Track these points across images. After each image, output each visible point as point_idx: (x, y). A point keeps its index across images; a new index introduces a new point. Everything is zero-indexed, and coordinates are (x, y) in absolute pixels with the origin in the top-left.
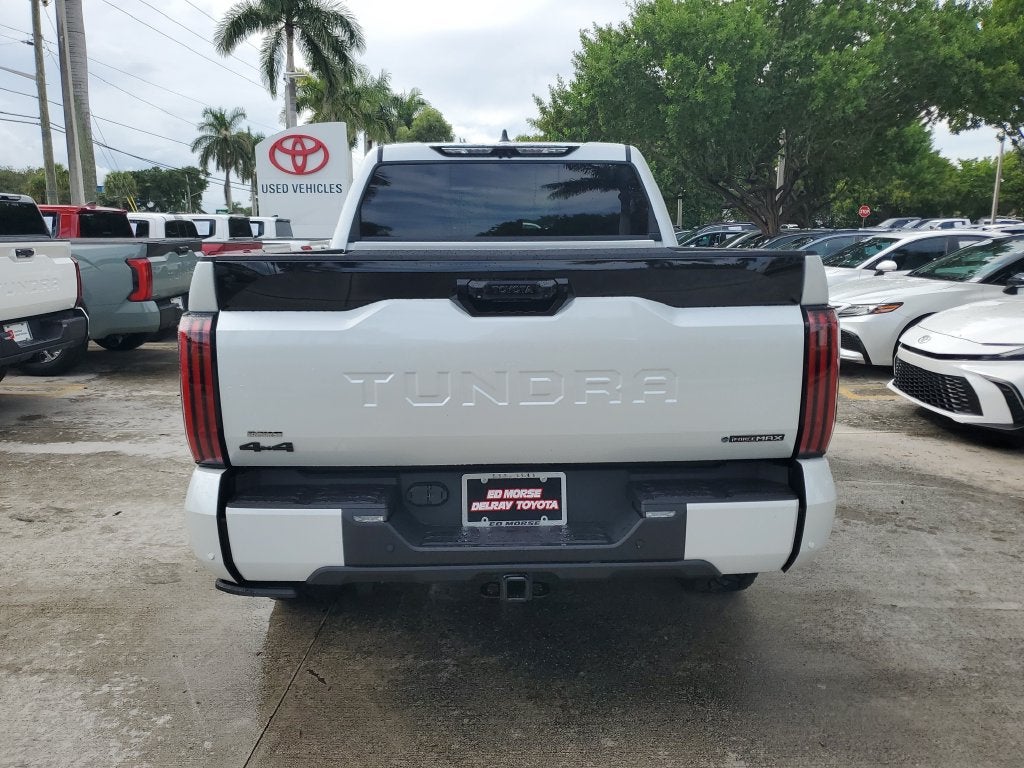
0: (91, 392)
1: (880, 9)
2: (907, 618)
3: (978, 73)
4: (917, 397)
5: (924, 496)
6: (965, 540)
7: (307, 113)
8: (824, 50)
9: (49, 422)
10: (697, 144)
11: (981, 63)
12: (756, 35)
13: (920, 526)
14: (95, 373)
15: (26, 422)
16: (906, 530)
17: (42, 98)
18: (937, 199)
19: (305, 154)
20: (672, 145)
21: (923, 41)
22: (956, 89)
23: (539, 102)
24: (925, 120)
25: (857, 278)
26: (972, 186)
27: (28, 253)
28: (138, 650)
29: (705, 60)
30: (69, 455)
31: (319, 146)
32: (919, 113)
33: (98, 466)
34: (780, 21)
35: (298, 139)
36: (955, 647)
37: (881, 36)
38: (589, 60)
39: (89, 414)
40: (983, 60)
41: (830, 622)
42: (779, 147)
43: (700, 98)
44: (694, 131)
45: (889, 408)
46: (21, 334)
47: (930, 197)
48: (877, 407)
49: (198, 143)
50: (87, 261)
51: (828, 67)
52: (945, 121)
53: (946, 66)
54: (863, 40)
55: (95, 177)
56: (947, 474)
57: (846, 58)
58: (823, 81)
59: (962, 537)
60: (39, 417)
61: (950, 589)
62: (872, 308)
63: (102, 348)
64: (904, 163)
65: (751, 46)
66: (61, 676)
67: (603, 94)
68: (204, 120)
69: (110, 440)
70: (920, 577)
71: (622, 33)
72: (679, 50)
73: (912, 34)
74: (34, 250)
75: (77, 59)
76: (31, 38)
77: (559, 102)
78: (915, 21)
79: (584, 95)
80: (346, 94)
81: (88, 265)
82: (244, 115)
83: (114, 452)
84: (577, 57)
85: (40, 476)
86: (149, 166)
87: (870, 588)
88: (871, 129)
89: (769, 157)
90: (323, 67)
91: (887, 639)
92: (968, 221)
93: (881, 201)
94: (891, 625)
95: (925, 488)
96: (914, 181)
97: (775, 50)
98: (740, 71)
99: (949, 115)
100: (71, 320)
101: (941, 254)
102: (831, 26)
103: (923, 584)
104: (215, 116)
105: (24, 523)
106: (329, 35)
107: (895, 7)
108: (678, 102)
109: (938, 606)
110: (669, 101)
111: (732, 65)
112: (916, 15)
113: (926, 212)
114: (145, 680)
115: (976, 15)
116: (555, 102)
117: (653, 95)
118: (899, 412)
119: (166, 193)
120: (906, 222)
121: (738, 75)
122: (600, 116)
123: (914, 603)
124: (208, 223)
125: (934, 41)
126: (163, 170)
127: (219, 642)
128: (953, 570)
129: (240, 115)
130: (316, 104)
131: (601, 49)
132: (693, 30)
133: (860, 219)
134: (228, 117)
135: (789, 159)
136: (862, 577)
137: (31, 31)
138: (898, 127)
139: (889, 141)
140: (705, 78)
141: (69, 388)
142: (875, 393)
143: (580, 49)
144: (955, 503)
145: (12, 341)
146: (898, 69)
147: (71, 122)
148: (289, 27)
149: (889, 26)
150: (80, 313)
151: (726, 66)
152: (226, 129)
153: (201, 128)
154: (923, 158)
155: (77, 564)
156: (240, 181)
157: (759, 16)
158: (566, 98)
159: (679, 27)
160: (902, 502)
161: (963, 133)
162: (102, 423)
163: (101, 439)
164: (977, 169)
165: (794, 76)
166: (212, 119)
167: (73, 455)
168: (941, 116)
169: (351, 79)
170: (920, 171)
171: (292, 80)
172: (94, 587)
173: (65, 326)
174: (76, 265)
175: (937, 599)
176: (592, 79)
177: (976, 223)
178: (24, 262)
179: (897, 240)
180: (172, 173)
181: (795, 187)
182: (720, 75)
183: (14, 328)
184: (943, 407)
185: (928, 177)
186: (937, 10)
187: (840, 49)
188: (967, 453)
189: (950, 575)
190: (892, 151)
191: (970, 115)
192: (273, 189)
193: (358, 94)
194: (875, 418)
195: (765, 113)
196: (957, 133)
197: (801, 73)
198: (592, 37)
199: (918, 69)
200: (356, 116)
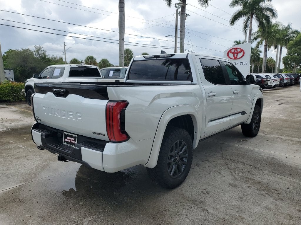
19: (237, 53)
31: (242, 51)
35: (236, 49)
68: (234, 44)
90: (262, 26)
104: (237, 42)
106: (265, 15)
134: (241, 42)
148: (252, 15)
200: (274, 39)
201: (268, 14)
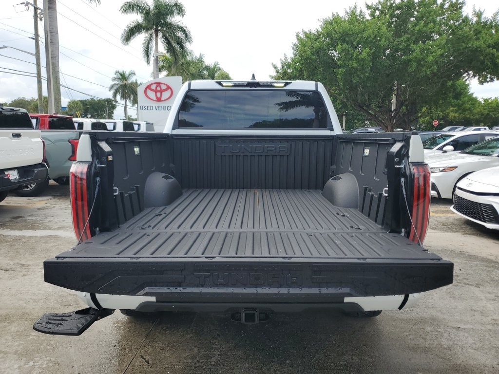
0: (49, 205)
1: (444, 23)
2: (466, 334)
3: (493, 54)
4: (466, 215)
5: (471, 267)
6: (495, 291)
7: (164, 73)
8: (416, 42)
9: (26, 220)
10: (353, 88)
11: (495, 50)
12: (382, 35)
13: (471, 283)
14: (52, 195)
15: (14, 220)
16: (463, 285)
17: (38, 64)
18: (472, 117)
19: (161, 91)
20: (340, 89)
21: (466, 38)
22: (483, 63)
23: (275, 67)
24: (467, 78)
25: (433, 154)
26: (489, 111)
27: (18, 136)
28: (52, 342)
29: (357, 47)
30: (32, 237)
31: (168, 88)
32: (463, 74)
33: (46, 242)
34: (394, 29)
35: (158, 84)
36: (493, 352)
37: (444, 36)
38: (300, 47)
39: (46, 216)
40: (496, 48)
41: (423, 335)
42: (394, 90)
43: (355, 65)
44: (351, 81)
45: (451, 220)
46: (14, 176)
47: (468, 116)
48: (445, 219)
49: (112, 87)
50: (49, 140)
51: (418, 50)
52: (477, 78)
53: (477, 51)
54: (435, 38)
55: (61, 102)
56: (484, 255)
57: (426, 46)
58: (415, 58)
59: (494, 289)
60: (21, 217)
61: (488, 319)
62: (441, 169)
63: (57, 184)
64: (456, 99)
65: (380, 41)
66: (9, 356)
67: (307, 63)
68: (115, 76)
69: (54, 229)
70: (472, 312)
71: (316, 34)
72: (344, 42)
73: (460, 35)
74: (22, 134)
75: (54, 46)
76: (33, 36)
77: (285, 67)
78: (461, 29)
79: (297, 64)
80: (183, 64)
81: (50, 143)
82: (134, 74)
83: (55, 235)
84: (294, 45)
85: (16, 247)
86: (89, 98)
87: (445, 317)
88: (439, 82)
89: (388, 95)
90: (172, 51)
91: (455, 346)
92: (487, 128)
93: (444, 118)
94: (457, 338)
95: (472, 262)
96: (461, 108)
97: (392, 43)
98: (375, 53)
99: (479, 75)
100: (39, 169)
101: (476, 143)
102: (419, 31)
103: (474, 316)
104: (121, 74)
105: (4, 271)
106: (175, 35)
107: (452, 22)
108: (343, 67)
109: (483, 328)
110: (339, 67)
111: (370, 49)
112: (462, 26)
113: (467, 123)
114: (53, 359)
115: (492, 27)
116: (283, 67)
117: (331, 64)
118: (456, 222)
119: (96, 111)
120: (456, 128)
121: (374, 54)
122: (305, 74)
123: (470, 326)
124: (113, 124)
125: (471, 39)
126: (96, 99)
127: (95, 339)
128: (490, 308)
129: (133, 74)
130: (169, 68)
131: (306, 42)
132: (351, 33)
133: (434, 126)
134: (127, 74)
135: (398, 96)
136: (440, 311)
137: (34, 33)
138: (453, 81)
139: (448, 88)
140: (357, 55)
141: (38, 202)
142: (443, 212)
143: (296, 41)
144: (489, 271)
145: (8, 179)
146: (453, 52)
147: (50, 75)
148: (157, 32)
149: (448, 31)
150: (44, 166)
151: (367, 50)
152: (126, 80)
153: (113, 80)
154: (465, 97)
155: (27, 294)
156: (131, 105)
157: (384, 26)
158: (289, 65)
159: (344, 31)
160: (460, 270)
161: (485, 84)
162: (52, 221)
163: (50, 228)
164: (492, 103)
165: (401, 56)
166: (119, 75)
167: (35, 237)
168: (474, 76)
169: (185, 56)
170: (464, 103)
171: (157, 57)
172: (34, 307)
173: (36, 172)
174: (43, 142)
175: (482, 324)
176: (301, 56)
177: (492, 129)
178: (16, 140)
179: (453, 136)
180: (99, 101)
181: (401, 110)
182: (364, 55)
183: (10, 172)
184: (480, 220)
185: (468, 106)
186: (472, 24)
187: (424, 42)
188: (494, 244)
189: (488, 311)
190: (450, 93)
191: (489, 76)
192: (146, 108)
193: (188, 64)
194: (444, 225)
195: (386, 74)
196: (483, 84)
197: (405, 54)
198: (302, 36)
199: (463, 53)
200: (187, 74)
201: (180, 34)
